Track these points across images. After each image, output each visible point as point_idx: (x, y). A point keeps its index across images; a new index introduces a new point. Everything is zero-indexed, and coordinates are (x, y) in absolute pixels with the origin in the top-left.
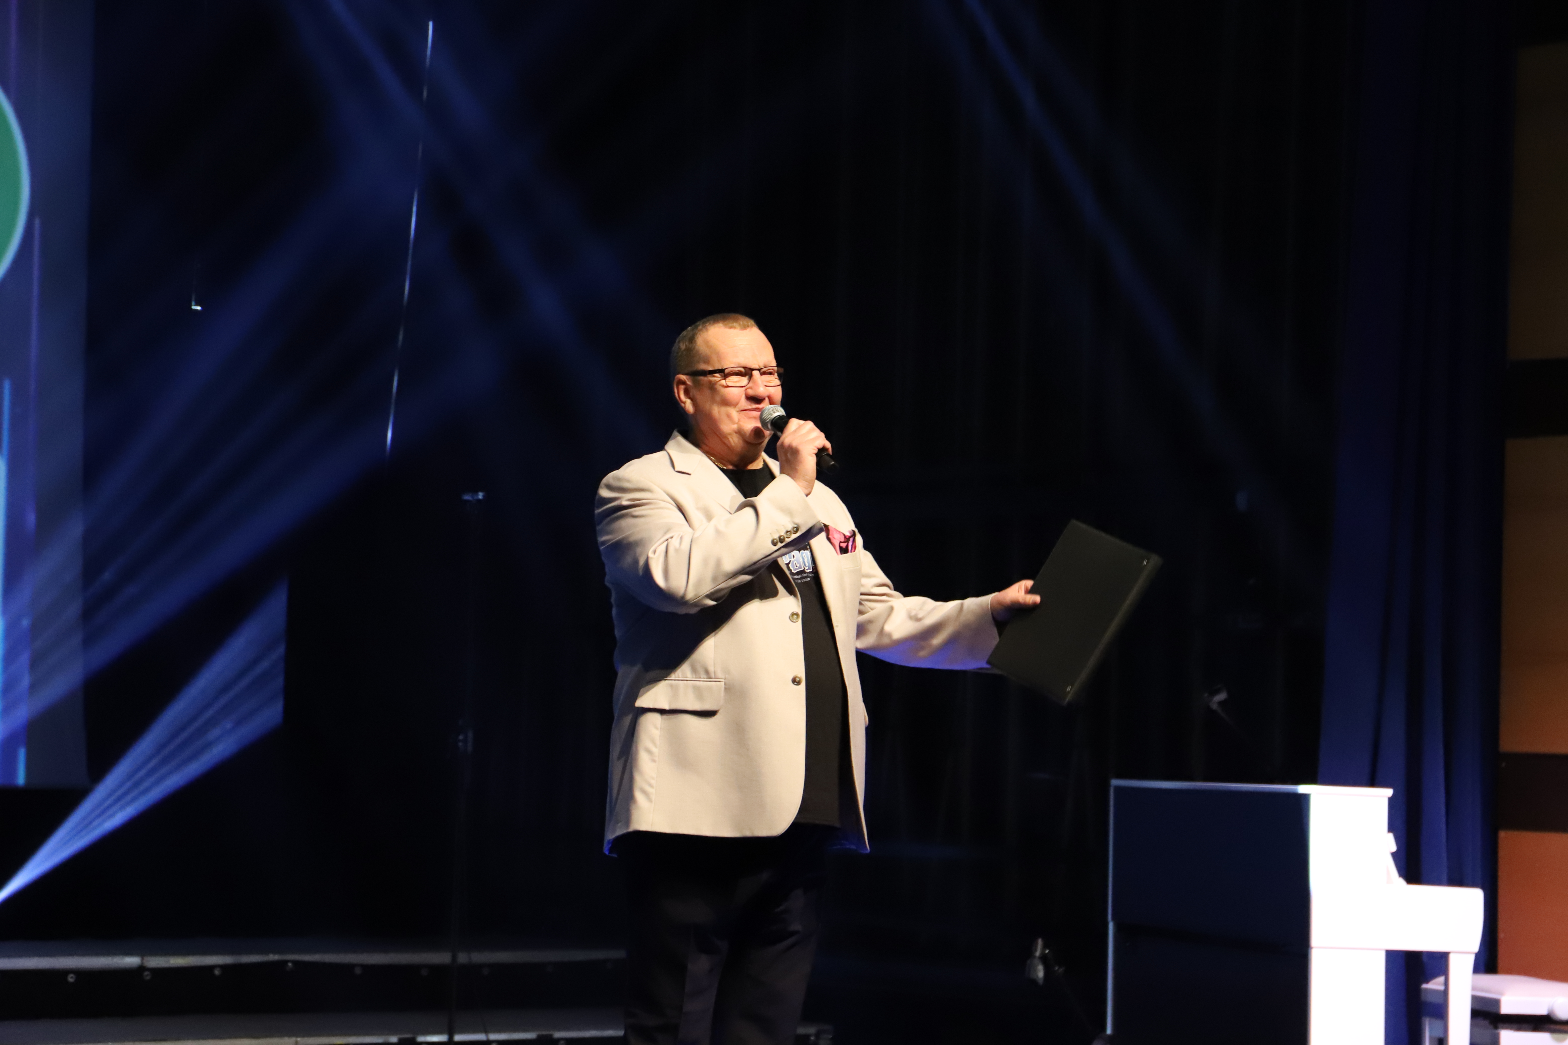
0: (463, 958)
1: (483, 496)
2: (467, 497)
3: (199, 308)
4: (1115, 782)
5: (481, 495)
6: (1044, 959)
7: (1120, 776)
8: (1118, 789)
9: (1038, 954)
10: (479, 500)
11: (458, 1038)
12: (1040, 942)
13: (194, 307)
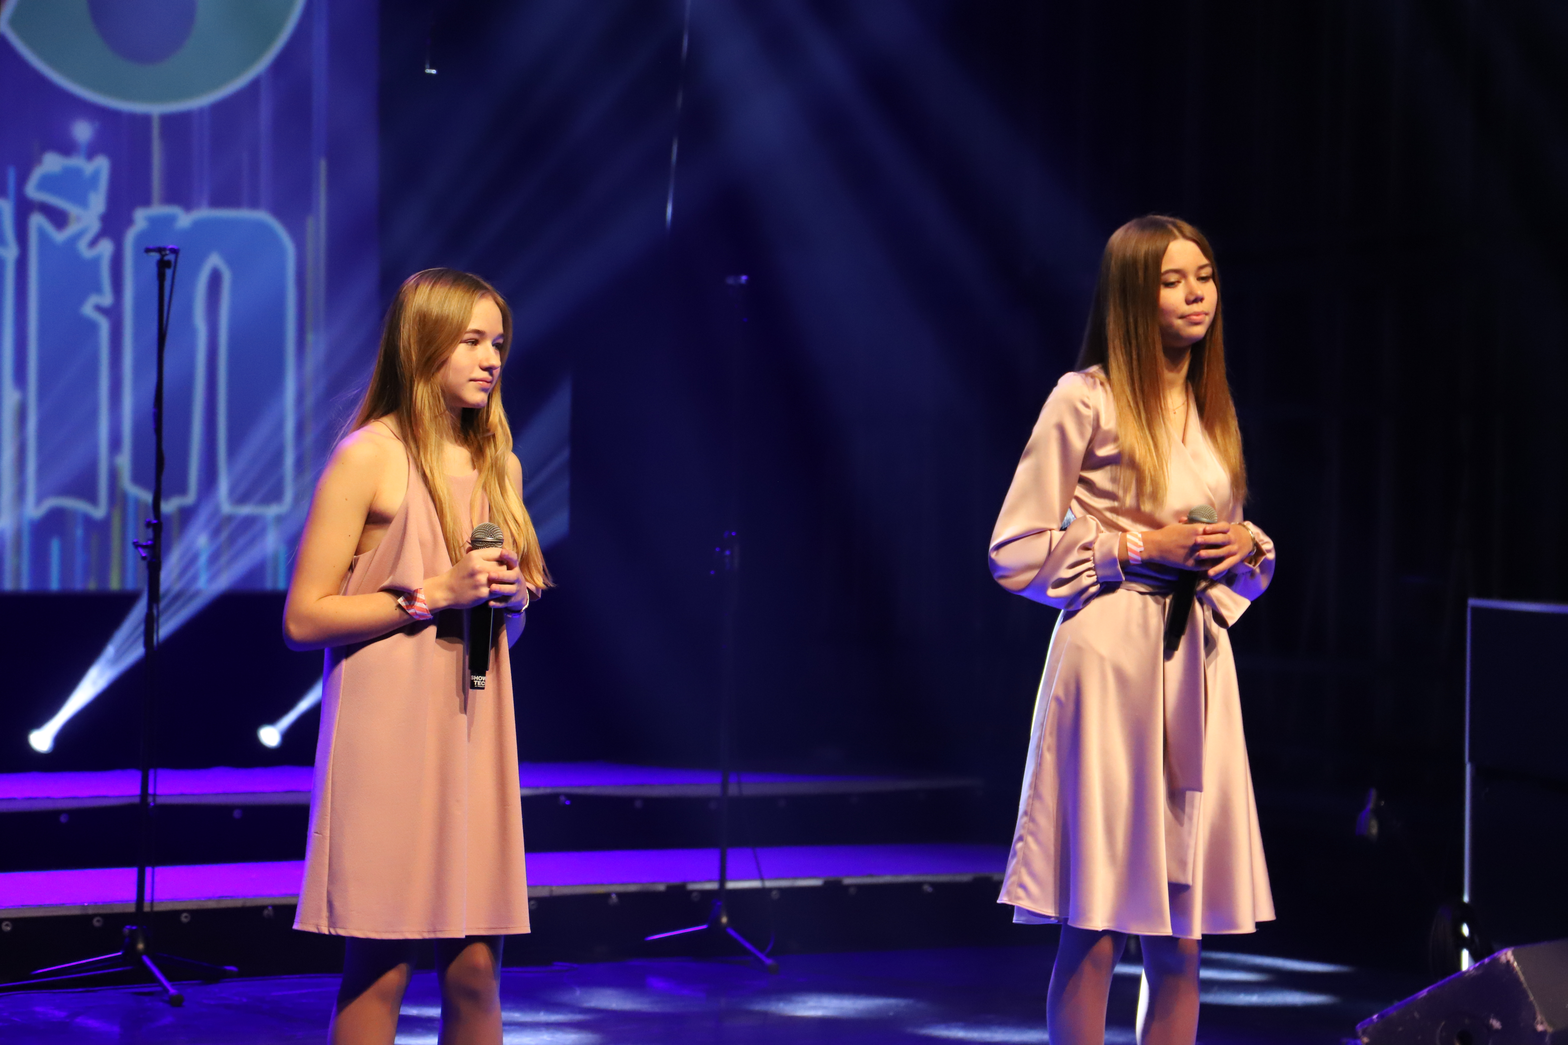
0: (733, 790)
1: (747, 280)
2: (730, 281)
3: (434, 72)
4: (1472, 602)
5: (744, 278)
6: (1378, 813)
7: (1480, 595)
8: (1476, 610)
9: (1371, 806)
10: (742, 286)
11: (731, 885)
12: (1374, 793)
13: (428, 71)
